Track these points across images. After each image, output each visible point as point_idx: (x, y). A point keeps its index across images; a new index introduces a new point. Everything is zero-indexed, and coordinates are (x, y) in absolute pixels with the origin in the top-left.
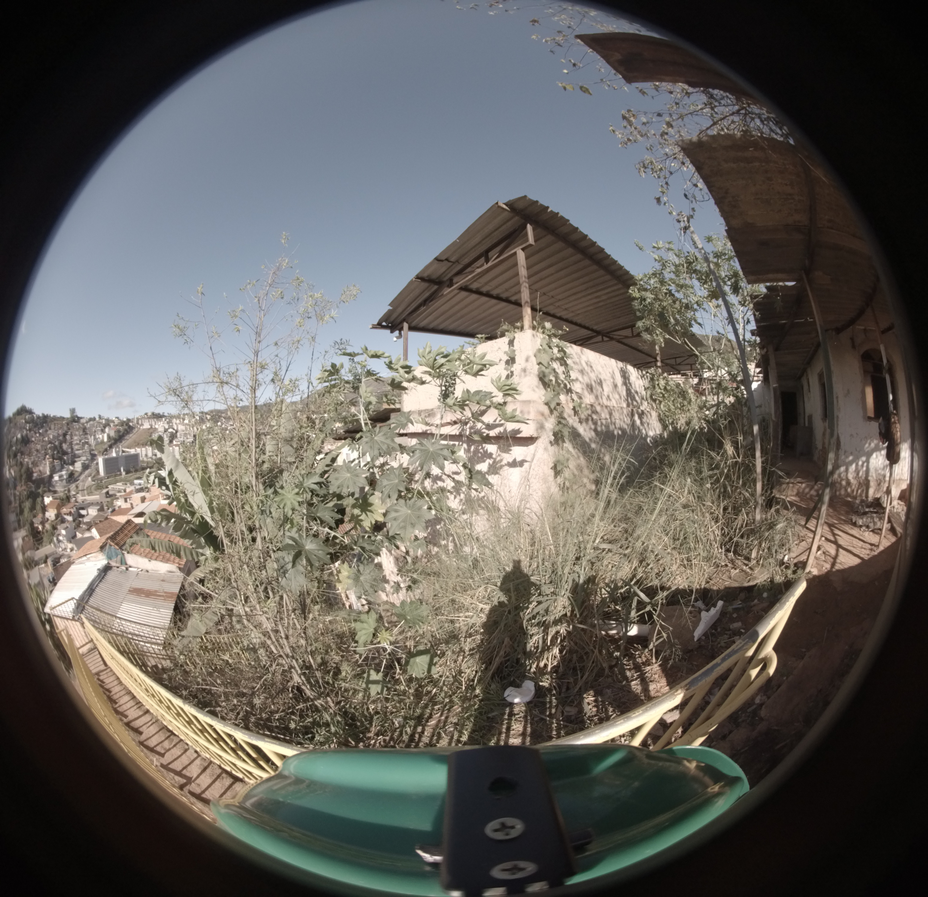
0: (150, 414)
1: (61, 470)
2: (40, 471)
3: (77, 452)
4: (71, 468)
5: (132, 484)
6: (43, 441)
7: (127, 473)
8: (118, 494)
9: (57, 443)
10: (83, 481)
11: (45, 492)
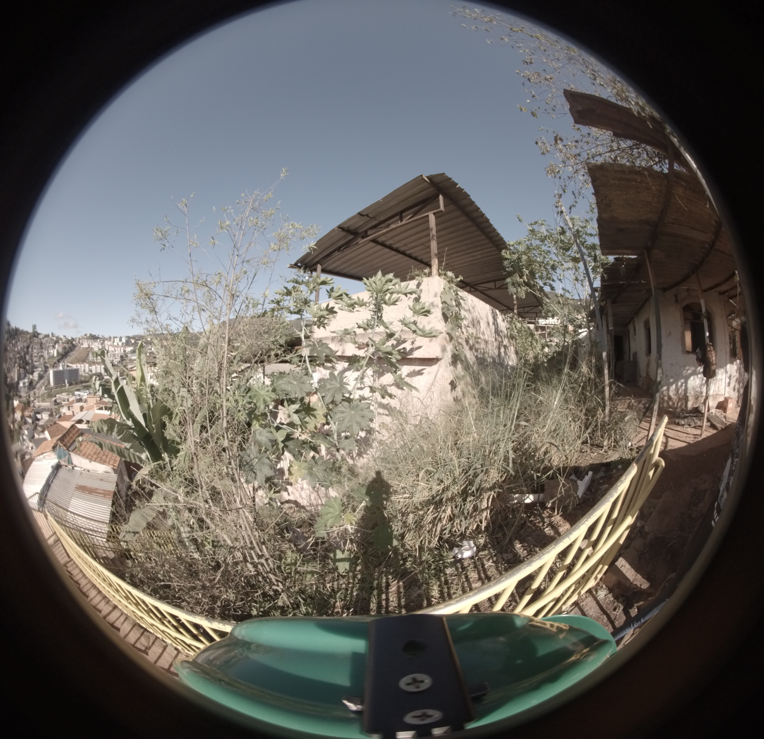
0: (88, 335)
1: (24, 378)
2: (11, 377)
3: (35, 363)
4: (31, 377)
5: (73, 395)
6: (15, 351)
7: (70, 385)
8: (63, 403)
9: (22, 354)
10: (38, 389)
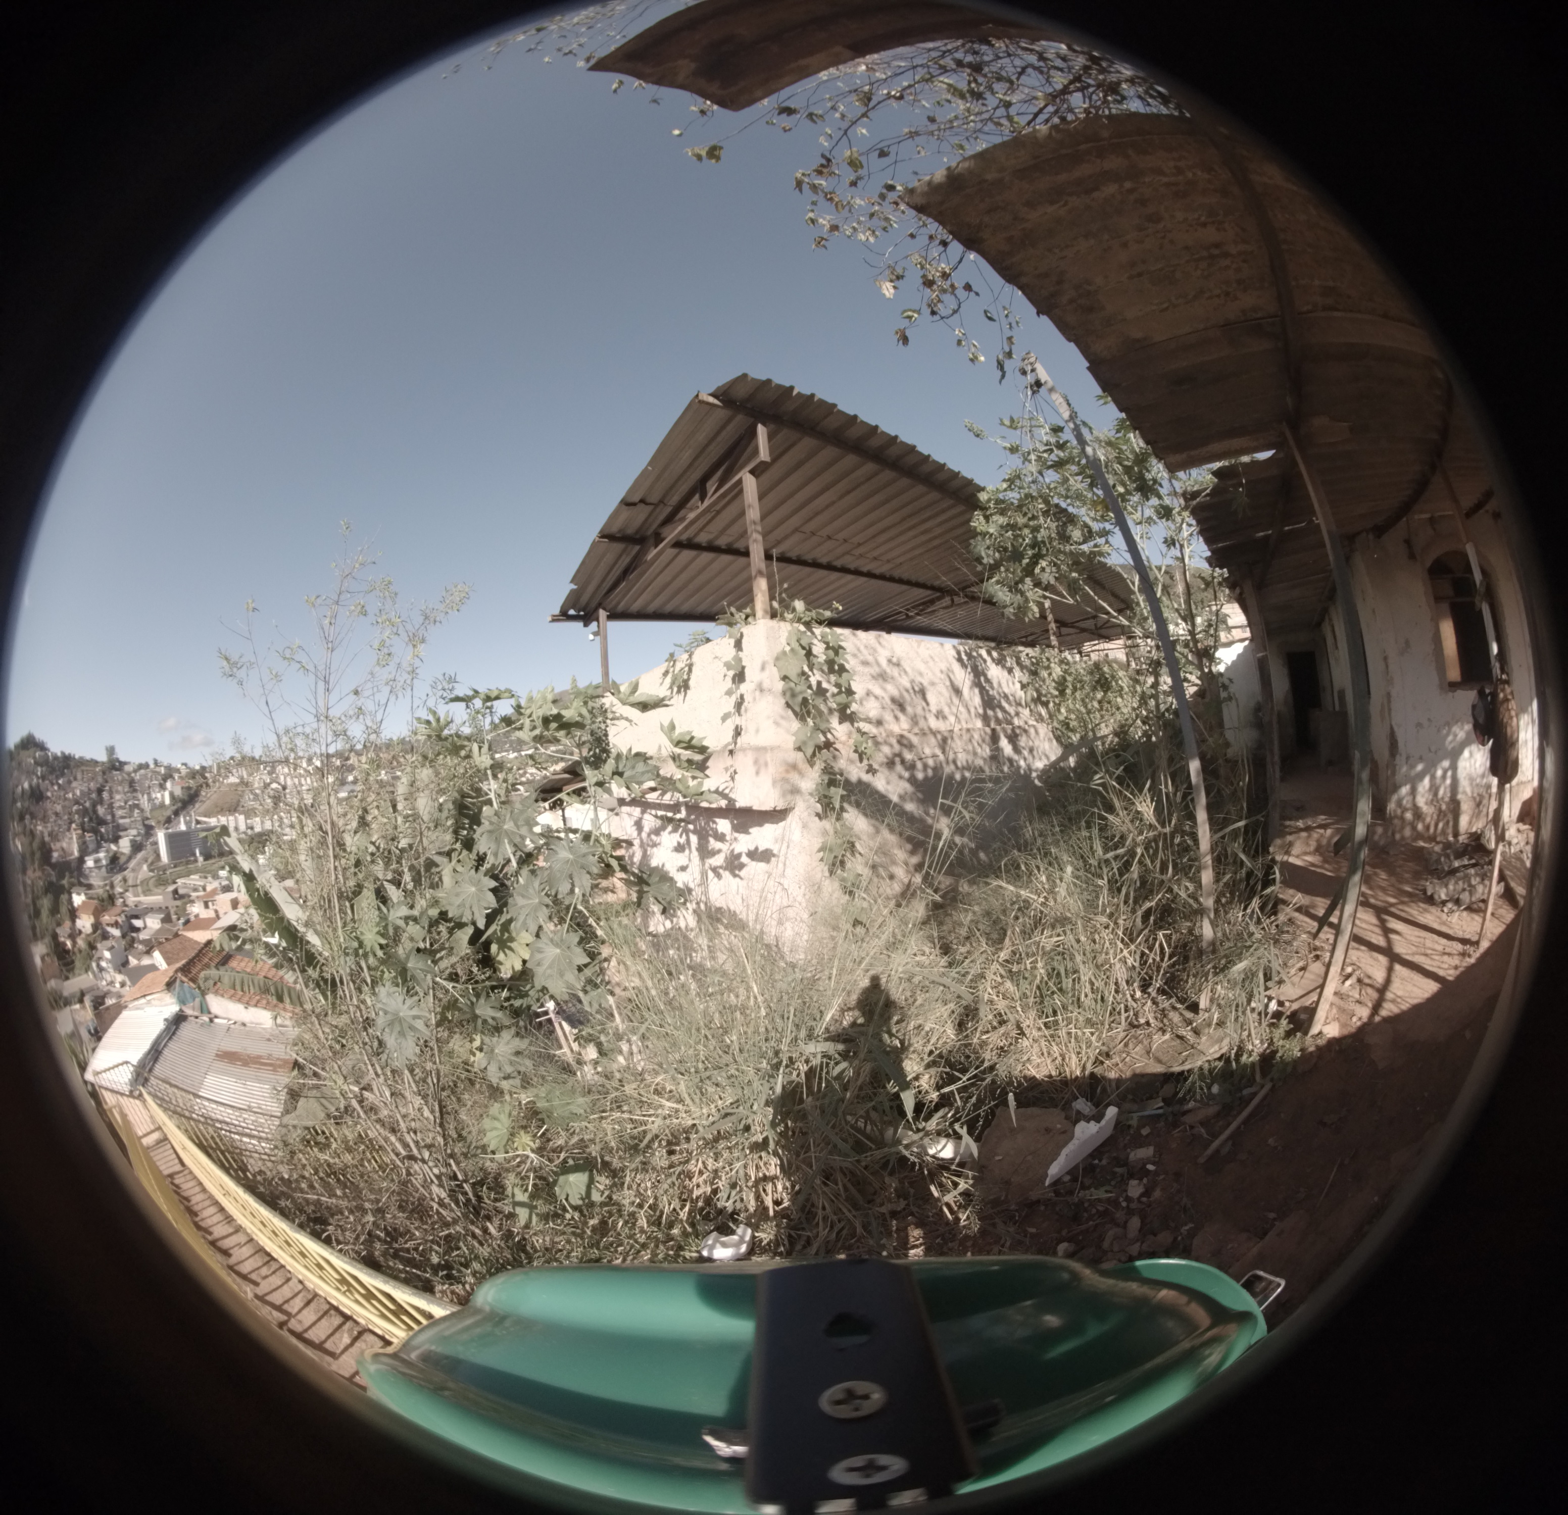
0: (238, 757)
1: (97, 851)
2: (63, 849)
3: (121, 821)
5: (215, 877)
6: (66, 799)
7: (205, 860)
8: (194, 894)
9: (87, 804)
10: (133, 870)
11: (72, 885)
